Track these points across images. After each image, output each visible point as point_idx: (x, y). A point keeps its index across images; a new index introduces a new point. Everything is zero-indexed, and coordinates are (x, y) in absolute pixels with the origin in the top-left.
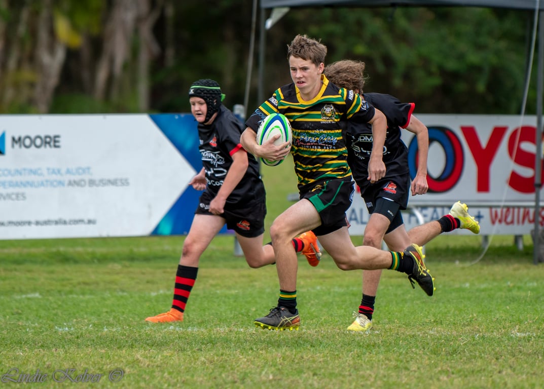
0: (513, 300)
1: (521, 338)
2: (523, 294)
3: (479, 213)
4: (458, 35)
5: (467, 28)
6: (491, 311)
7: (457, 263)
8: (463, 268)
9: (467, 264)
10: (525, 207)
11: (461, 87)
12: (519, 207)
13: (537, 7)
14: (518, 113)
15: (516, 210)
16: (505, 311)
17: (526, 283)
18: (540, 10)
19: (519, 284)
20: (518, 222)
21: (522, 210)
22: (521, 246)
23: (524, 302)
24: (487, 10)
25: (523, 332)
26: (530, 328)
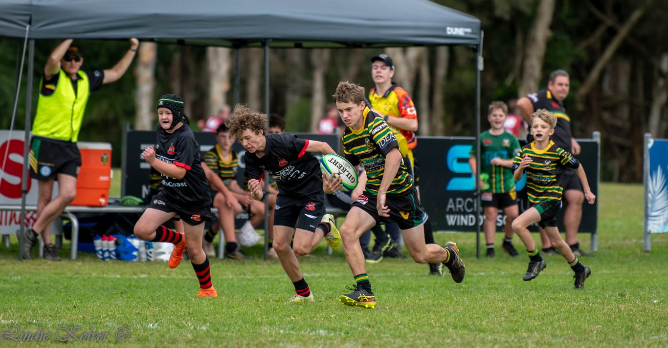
1: (5, 325)
2: (8, 286)
10: (12, 210)
12: (7, 210)
13: (27, 36)
14: (8, 128)
15: (4, 213)
17: (11, 277)
18: (29, 39)
19: (5, 278)
20: (6, 224)
21: (9, 213)
22: (8, 244)
23: (8, 293)
25: (7, 319)
26: (13, 316)
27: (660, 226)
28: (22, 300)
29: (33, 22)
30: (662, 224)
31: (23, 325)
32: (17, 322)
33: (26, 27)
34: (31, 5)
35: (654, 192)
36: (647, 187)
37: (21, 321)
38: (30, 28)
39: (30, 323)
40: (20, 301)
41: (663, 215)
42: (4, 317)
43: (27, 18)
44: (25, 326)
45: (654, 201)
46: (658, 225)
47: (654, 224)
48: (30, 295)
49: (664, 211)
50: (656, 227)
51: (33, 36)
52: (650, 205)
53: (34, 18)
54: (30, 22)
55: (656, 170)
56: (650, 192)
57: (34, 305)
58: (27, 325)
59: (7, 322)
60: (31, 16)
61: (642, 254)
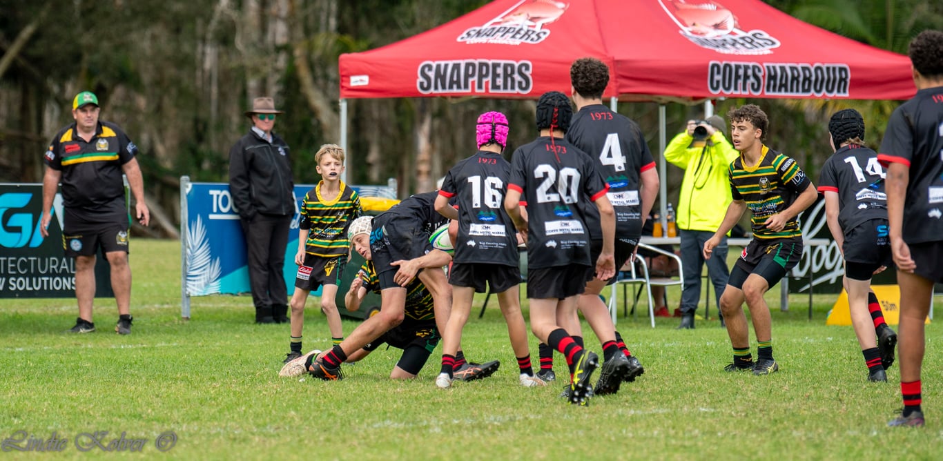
27: (201, 288)
30: (203, 285)
35: (193, 247)
36: (184, 241)
41: (204, 274)
45: (193, 258)
46: (199, 286)
47: (194, 285)
49: (204, 270)
50: (195, 288)
52: (188, 263)
55: (196, 220)
56: (189, 248)
61: (180, 322)
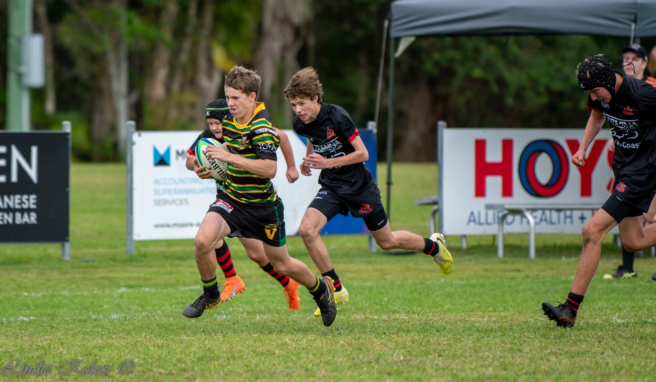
0: (613, 290)
1: (620, 324)
3: (582, 215)
4: (563, 60)
5: (570, 54)
6: (594, 301)
7: (564, 258)
8: (569, 263)
9: (573, 259)
11: (566, 105)
13: (632, 35)
16: (606, 300)
18: (635, 37)
24: (588, 38)
25: (622, 318)
26: (628, 315)
28: (636, 299)
29: (638, 21)
31: (639, 324)
32: (632, 321)
33: (630, 26)
34: (636, 4)
37: (636, 320)
38: (635, 27)
39: (645, 322)
40: (634, 300)
42: (619, 316)
43: (632, 17)
44: (641, 325)
48: (644, 293)
51: (639, 34)
53: (639, 16)
54: (635, 21)
57: (649, 304)
58: (643, 324)
59: (622, 321)
60: (636, 14)
